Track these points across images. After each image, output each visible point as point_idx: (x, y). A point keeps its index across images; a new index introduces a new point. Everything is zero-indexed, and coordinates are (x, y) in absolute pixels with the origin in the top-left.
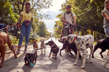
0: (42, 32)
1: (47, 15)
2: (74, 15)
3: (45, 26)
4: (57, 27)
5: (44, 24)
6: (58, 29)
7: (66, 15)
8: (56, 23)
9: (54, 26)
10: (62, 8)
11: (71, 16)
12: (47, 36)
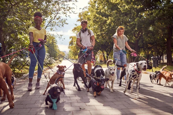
1: (61, 35)
2: (93, 34)
4: (73, 46)
6: (75, 47)
8: (71, 39)
9: (69, 43)
10: (79, 19)
11: (88, 35)
12: (58, 58)
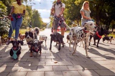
0: (36, 22)
3: (40, 15)
5: (39, 13)
7: (56, 6)
11: (60, 7)
12: (42, 27)
